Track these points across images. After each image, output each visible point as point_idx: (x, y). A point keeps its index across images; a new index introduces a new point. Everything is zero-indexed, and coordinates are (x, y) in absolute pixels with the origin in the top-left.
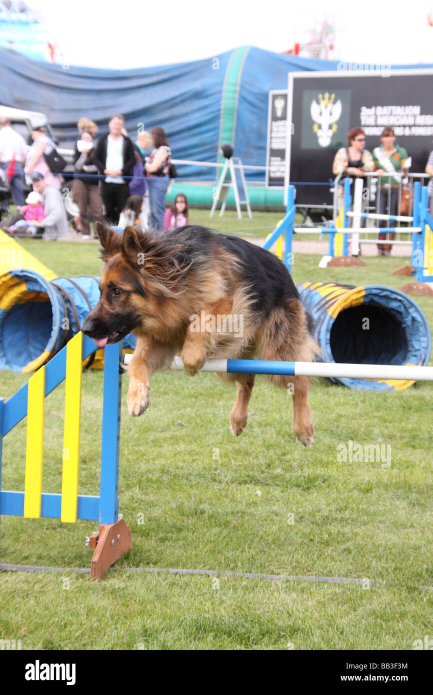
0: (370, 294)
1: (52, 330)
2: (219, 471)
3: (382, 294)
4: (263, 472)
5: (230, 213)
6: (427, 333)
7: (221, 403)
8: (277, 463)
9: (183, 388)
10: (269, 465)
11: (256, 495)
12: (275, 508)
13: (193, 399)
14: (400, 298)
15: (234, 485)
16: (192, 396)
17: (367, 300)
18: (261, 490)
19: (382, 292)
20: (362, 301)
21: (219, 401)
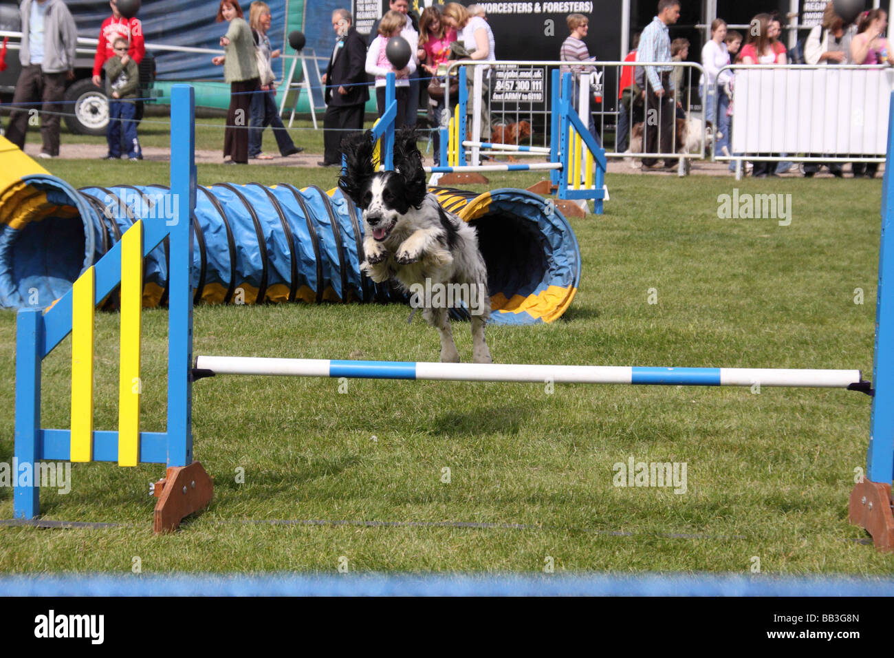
0: (498, 201)
1: (84, 257)
2: (320, 416)
3: (513, 200)
4: (377, 417)
5: (303, 123)
6: (574, 244)
7: (314, 343)
8: (394, 406)
9: (262, 326)
10: (385, 409)
11: (372, 441)
12: (398, 453)
13: (278, 340)
14: (535, 202)
15: (342, 433)
16: (276, 336)
17: (494, 209)
18: (376, 435)
19: (513, 197)
20: (487, 211)
21: (311, 341)
